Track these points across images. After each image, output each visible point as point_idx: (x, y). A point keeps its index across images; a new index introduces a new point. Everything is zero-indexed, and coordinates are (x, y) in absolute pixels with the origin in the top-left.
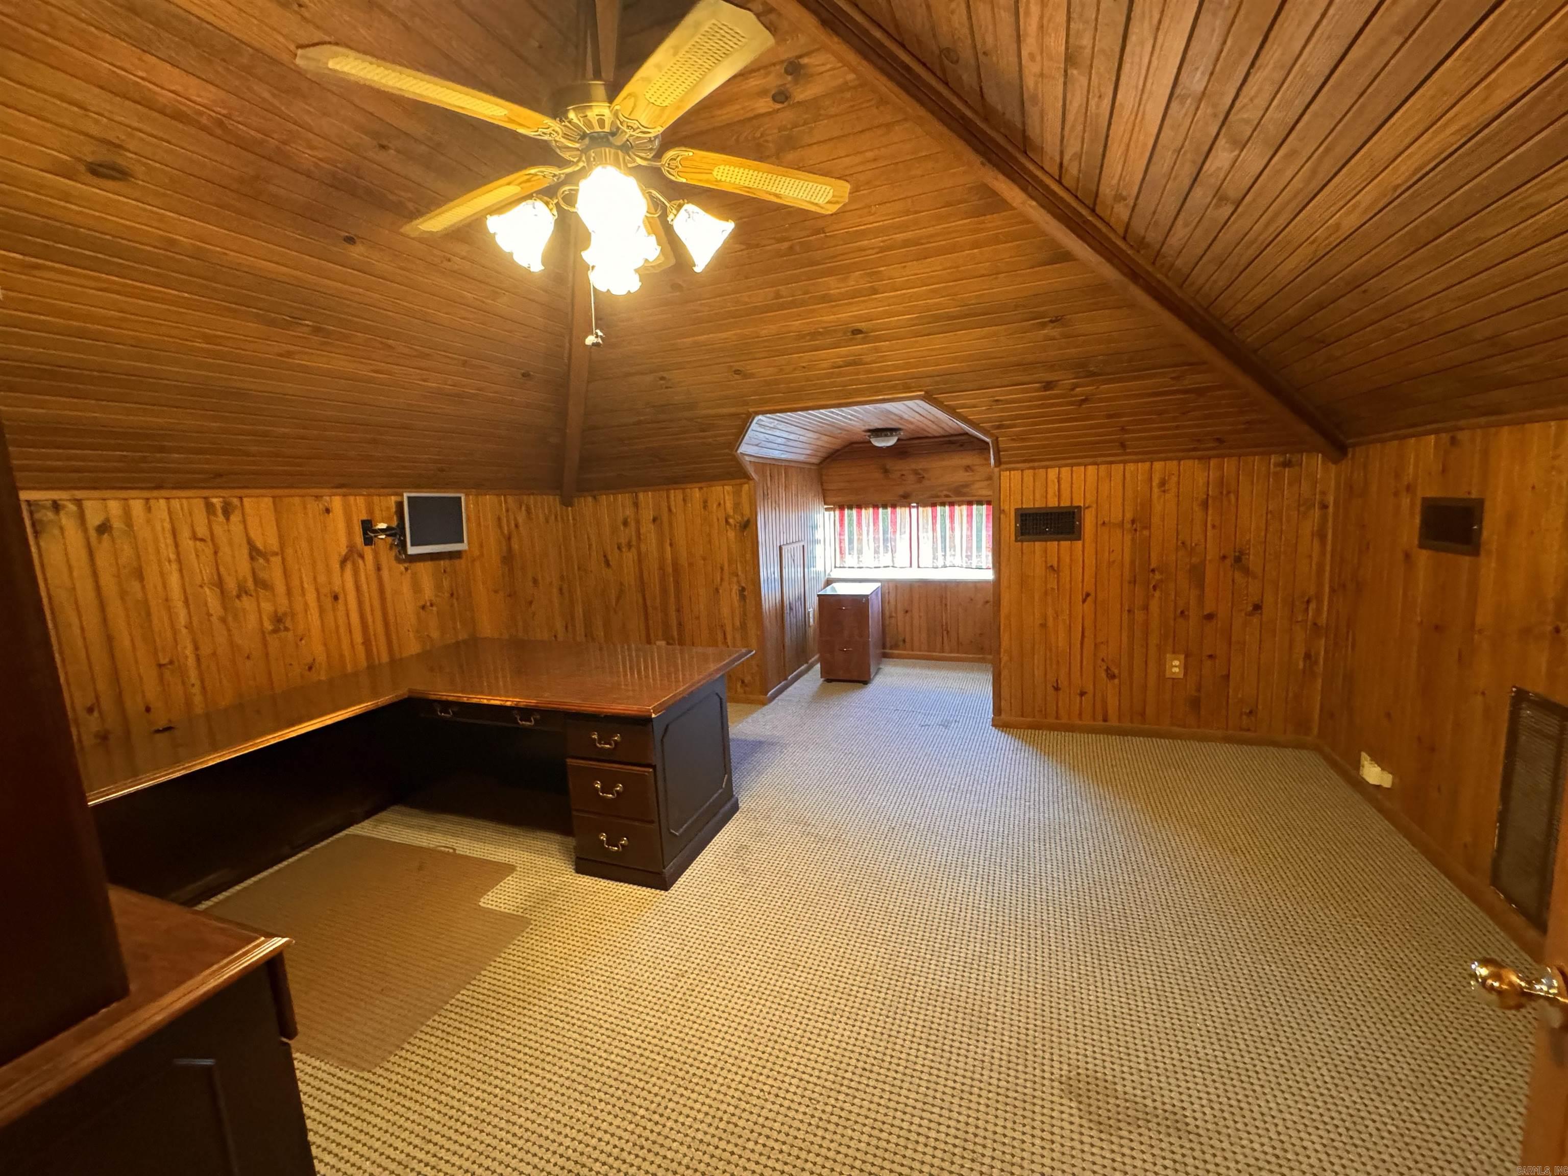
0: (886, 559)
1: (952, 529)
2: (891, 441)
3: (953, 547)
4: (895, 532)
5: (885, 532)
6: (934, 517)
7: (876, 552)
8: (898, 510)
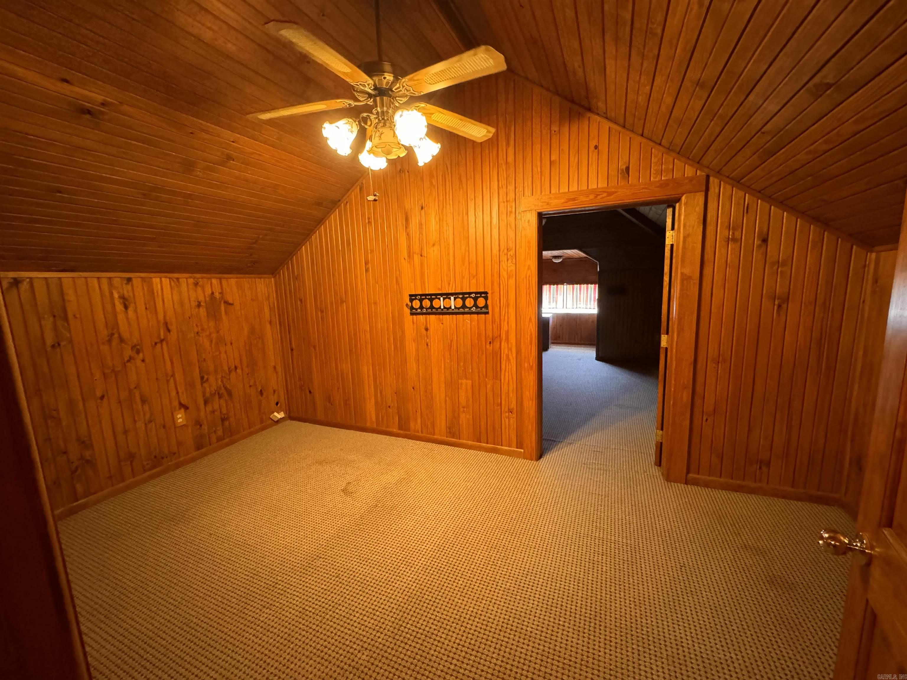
0: (553, 305)
1: (580, 294)
2: (560, 260)
3: (580, 301)
4: (557, 294)
5: (553, 295)
6: (573, 289)
7: (550, 302)
8: (559, 286)
